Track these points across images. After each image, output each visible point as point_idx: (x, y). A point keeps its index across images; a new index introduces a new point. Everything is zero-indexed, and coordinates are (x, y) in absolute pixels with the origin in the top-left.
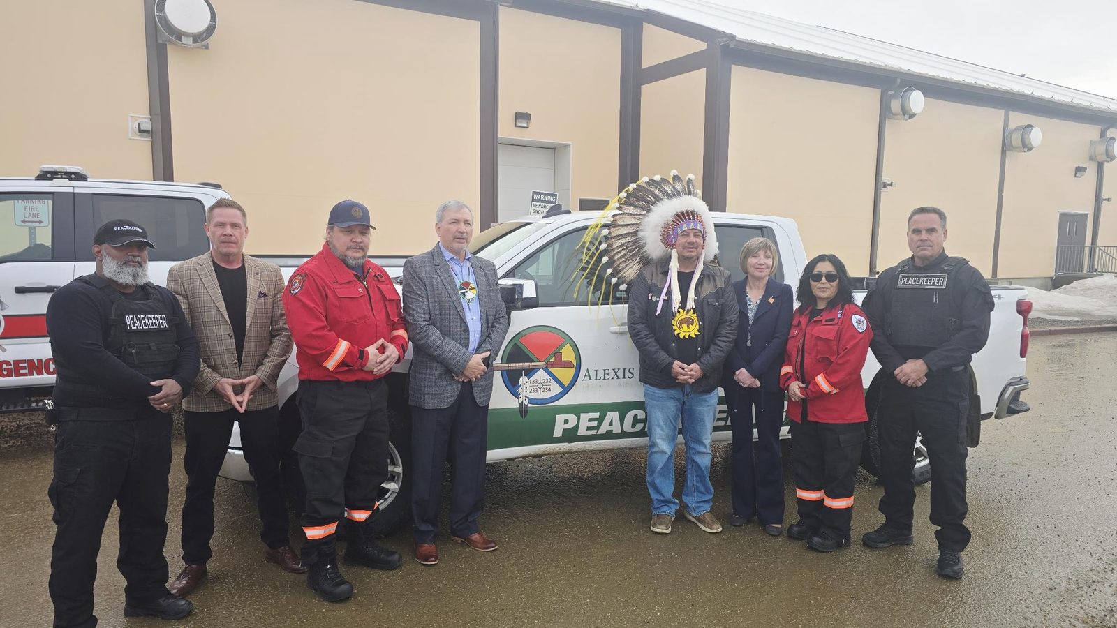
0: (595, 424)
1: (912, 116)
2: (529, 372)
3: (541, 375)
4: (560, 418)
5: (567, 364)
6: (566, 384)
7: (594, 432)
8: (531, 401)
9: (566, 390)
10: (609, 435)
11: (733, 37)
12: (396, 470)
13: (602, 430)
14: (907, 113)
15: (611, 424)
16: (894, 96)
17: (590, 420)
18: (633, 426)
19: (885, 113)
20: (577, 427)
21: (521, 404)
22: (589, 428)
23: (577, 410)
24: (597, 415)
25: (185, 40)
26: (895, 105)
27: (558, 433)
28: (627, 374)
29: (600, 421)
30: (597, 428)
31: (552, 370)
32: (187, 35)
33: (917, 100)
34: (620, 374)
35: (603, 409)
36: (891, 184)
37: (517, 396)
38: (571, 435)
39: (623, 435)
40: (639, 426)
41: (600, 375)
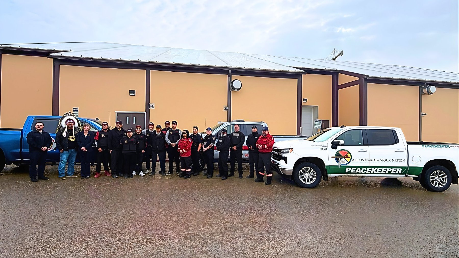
0: (355, 170)
1: (432, 93)
2: (341, 159)
3: (343, 159)
4: (347, 168)
5: (349, 157)
6: (349, 161)
7: (354, 172)
8: (341, 164)
9: (349, 163)
10: (358, 173)
11: (368, 76)
12: (315, 175)
13: (356, 172)
14: (429, 93)
15: (358, 170)
16: (425, 88)
17: (354, 169)
18: (363, 171)
19: (421, 93)
20: (351, 171)
21: (339, 165)
22: (353, 171)
23: (351, 167)
24: (355, 168)
25: (235, 90)
26: (425, 91)
27: (347, 171)
28: (362, 160)
29: (356, 170)
30: (355, 171)
31: (346, 158)
32: (236, 89)
33: (433, 89)
34: (361, 160)
35: (357, 167)
36: (425, 114)
37: (338, 163)
38: (349, 172)
39: (361, 173)
40: (365, 172)
41: (356, 160)
